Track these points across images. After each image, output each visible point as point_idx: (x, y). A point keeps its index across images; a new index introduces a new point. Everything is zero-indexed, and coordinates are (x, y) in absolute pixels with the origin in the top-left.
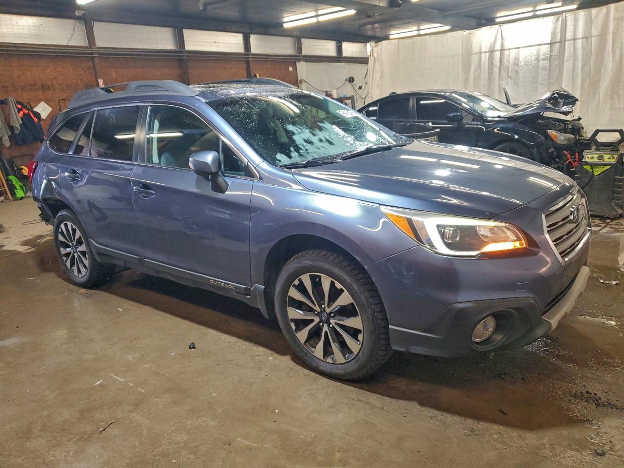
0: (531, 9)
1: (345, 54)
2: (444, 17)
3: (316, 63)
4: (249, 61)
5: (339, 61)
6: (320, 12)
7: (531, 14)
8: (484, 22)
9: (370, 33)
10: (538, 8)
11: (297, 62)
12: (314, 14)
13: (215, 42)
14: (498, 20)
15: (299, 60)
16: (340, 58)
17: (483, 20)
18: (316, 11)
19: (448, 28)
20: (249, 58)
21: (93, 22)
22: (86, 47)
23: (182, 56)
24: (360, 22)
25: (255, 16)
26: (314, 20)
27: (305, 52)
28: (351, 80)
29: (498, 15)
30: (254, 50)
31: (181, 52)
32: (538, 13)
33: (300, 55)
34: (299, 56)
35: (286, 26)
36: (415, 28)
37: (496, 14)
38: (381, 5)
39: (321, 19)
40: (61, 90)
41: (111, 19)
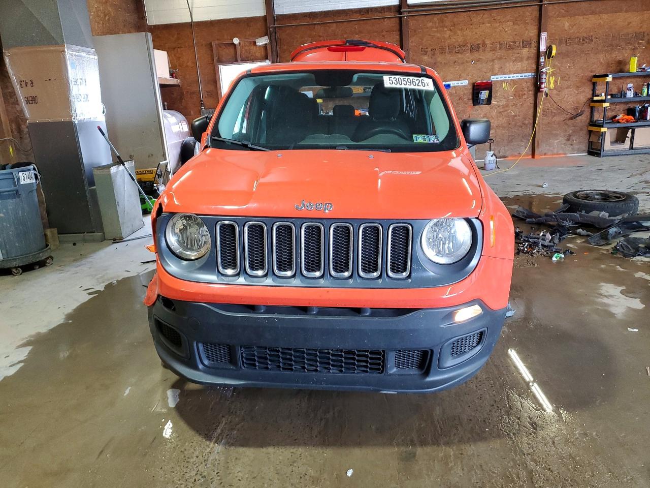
40: (493, 50)
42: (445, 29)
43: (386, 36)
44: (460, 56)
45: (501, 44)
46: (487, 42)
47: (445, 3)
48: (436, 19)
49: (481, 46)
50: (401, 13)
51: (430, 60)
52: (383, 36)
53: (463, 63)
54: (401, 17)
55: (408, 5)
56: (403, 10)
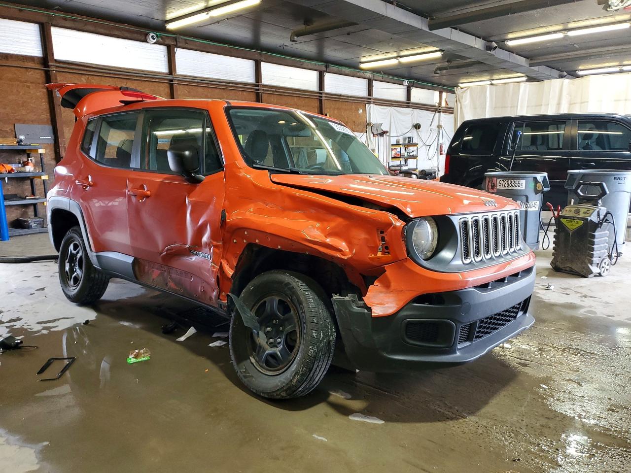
0: (616, 63)
1: (413, 100)
2: (531, 65)
3: (385, 107)
4: (322, 100)
5: (408, 107)
6: (402, 53)
7: (617, 69)
8: (566, 74)
10: (627, 63)
11: (367, 105)
12: (395, 55)
13: (290, 78)
14: (580, 73)
15: (369, 103)
16: (409, 103)
17: (565, 72)
18: (398, 51)
19: (524, 79)
20: (322, 97)
21: (176, 49)
22: (167, 74)
23: (258, 90)
25: (332, 53)
26: (394, 62)
27: (375, 95)
28: (417, 127)
29: (580, 68)
30: (328, 89)
31: (258, 86)
32: (625, 68)
33: (370, 97)
34: (370, 99)
35: (363, 66)
36: (488, 78)
37: (579, 66)
38: (476, 46)
39: (403, 60)
41: (194, 48)
43: (31, 87)
47: (94, 66)
48: (84, 79)
50: (48, 66)
52: (28, 87)
54: (49, 71)
55: (56, 60)
56: (50, 64)
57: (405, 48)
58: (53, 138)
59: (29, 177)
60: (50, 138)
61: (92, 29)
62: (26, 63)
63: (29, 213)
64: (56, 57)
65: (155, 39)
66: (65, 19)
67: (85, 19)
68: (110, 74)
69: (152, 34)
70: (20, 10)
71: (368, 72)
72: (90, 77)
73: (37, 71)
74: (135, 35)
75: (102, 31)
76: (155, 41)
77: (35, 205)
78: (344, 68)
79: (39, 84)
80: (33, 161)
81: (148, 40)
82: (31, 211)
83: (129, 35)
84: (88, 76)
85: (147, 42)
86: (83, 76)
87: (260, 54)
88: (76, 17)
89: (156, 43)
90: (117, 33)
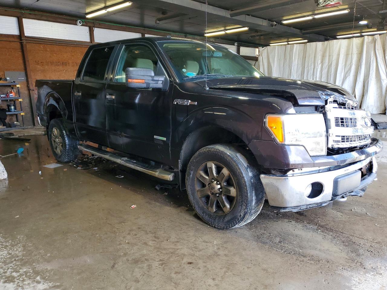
0: (359, 31)
2: (304, 34)
6: (227, 28)
7: (359, 35)
8: (329, 38)
9: (257, 42)
10: (363, 31)
12: (223, 29)
14: (338, 37)
18: (225, 27)
19: (306, 41)
21: (94, 28)
22: (89, 42)
24: (251, 35)
25: (188, 29)
26: (223, 33)
29: (338, 34)
32: (364, 34)
35: (206, 35)
36: (286, 40)
37: (337, 33)
38: (263, 25)
39: (228, 32)
40: (73, 66)
41: (104, 27)
42: (47, 52)
43: (13, 51)
44: (57, 67)
45: (76, 64)
46: (70, 62)
47: (47, 39)
48: (42, 46)
49: (67, 63)
50: (21, 40)
51: (41, 68)
52: (11, 51)
53: (59, 71)
54: (22, 42)
55: (26, 36)
56: (22, 38)
57: (227, 25)
58: (26, 79)
59: (13, 100)
60: (23, 78)
61: (45, 19)
62: (9, 39)
63: (14, 119)
64: (26, 35)
65: (81, 23)
66: (30, 14)
67: (41, 13)
68: (56, 43)
69: (79, 21)
70: (6, 10)
71: (212, 38)
72: (45, 45)
73: (16, 43)
74: (70, 21)
75: (51, 19)
76: (81, 24)
77: (16, 115)
78: (196, 36)
79: (17, 49)
80: (15, 91)
81: (77, 24)
82: (14, 118)
83: (66, 21)
84: (44, 45)
85: (77, 25)
86: (42, 45)
87: (144, 30)
88: (36, 13)
89: (81, 25)
90: (59, 20)
